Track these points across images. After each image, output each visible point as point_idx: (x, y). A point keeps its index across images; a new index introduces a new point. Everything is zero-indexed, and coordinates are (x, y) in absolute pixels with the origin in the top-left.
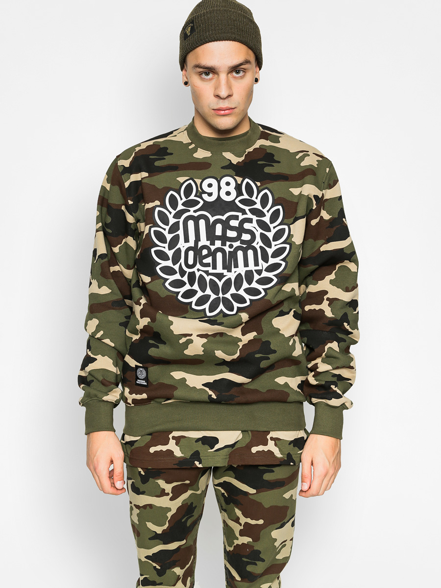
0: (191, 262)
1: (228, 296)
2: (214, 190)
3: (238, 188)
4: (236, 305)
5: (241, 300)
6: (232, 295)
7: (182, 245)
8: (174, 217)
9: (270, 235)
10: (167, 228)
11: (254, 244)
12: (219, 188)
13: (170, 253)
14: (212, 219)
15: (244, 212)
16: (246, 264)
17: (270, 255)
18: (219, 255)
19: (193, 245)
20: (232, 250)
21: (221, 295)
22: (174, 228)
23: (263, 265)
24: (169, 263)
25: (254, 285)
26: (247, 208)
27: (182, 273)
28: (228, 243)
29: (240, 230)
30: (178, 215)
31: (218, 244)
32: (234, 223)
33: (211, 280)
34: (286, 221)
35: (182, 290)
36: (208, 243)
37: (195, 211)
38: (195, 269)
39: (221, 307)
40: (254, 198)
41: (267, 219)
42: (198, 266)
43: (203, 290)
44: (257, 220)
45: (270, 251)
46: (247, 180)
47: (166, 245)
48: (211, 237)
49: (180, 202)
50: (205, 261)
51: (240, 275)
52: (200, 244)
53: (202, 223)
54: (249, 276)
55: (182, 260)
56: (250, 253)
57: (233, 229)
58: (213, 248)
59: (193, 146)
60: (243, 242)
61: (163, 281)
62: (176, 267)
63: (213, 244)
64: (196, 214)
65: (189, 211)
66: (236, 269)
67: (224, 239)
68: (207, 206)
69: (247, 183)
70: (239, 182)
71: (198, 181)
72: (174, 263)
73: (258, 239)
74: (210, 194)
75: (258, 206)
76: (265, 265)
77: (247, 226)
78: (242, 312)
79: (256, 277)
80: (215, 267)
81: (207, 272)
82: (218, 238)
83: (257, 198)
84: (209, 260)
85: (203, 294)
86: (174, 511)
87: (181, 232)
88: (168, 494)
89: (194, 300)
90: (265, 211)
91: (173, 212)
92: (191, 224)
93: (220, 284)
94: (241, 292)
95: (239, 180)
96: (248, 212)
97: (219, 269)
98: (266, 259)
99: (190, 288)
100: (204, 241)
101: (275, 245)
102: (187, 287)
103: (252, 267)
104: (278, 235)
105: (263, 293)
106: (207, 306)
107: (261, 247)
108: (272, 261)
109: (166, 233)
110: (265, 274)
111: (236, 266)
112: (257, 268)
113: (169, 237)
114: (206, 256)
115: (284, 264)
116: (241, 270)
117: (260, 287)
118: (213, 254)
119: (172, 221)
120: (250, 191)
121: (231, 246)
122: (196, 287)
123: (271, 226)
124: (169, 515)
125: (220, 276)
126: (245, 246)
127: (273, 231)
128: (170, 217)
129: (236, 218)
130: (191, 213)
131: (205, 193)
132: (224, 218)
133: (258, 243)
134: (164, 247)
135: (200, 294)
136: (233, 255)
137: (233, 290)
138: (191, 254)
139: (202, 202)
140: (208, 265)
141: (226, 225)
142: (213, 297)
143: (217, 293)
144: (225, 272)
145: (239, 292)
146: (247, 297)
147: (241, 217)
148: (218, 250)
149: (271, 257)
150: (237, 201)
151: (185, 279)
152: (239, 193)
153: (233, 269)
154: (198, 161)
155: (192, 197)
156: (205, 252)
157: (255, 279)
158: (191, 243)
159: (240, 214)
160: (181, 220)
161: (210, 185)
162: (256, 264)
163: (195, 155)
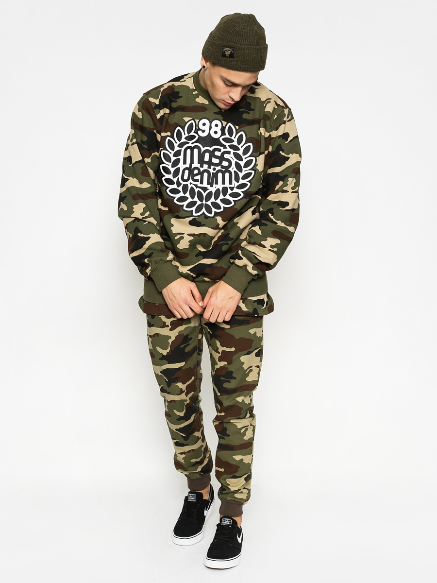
0: (186, 177)
1: (209, 203)
2: (207, 128)
3: (223, 129)
4: (214, 210)
5: (218, 206)
6: (212, 203)
7: (181, 166)
8: (178, 146)
9: (242, 163)
10: (173, 152)
11: (230, 169)
12: (211, 128)
13: (172, 170)
14: (203, 149)
15: (225, 147)
16: (223, 183)
17: (241, 177)
18: (206, 175)
19: (189, 167)
20: (215, 172)
21: (204, 202)
22: (177, 154)
23: (235, 184)
24: (170, 176)
25: (228, 197)
26: (227, 145)
27: (179, 184)
28: (212, 167)
29: (222, 158)
30: (181, 145)
31: (206, 167)
32: (218, 154)
33: (198, 191)
34: (254, 154)
35: (177, 196)
36: (198, 166)
37: (192, 143)
38: (188, 183)
39: (204, 210)
40: (233, 138)
41: (240, 152)
42: (191, 181)
43: (193, 198)
44: (234, 153)
45: (241, 175)
46: (230, 124)
47: (170, 164)
48: (201, 161)
49: (184, 136)
50: (196, 178)
51: (218, 189)
52: (193, 166)
53: (196, 151)
54: (225, 190)
55: (180, 176)
56: (227, 175)
57: (216, 157)
58: (202, 169)
59: (196, 92)
60: (222, 167)
61: (166, 188)
62: (175, 180)
63: (202, 166)
64: (192, 145)
65: (189, 143)
66: (216, 185)
67: (210, 163)
68: (201, 140)
69: (230, 126)
70: (224, 126)
71: (197, 121)
72: (174, 177)
73: (233, 165)
74: (203, 131)
75: (235, 143)
76: (237, 184)
77: (226, 156)
78: (217, 216)
79: (230, 192)
80: (202, 183)
81: (196, 186)
82: (206, 163)
83: (235, 138)
84: (198, 177)
85: (192, 200)
86: (173, 339)
87: (181, 157)
88: (168, 326)
89: (185, 203)
90: (240, 146)
91: (178, 143)
92: (189, 151)
93: (205, 195)
94: (218, 201)
95: (224, 123)
96: (227, 147)
97: (205, 185)
98: (237, 180)
99: (183, 195)
100: (196, 164)
101: (245, 171)
102: (181, 194)
103: (227, 185)
104: (247, 164)
105: (233, 204)
106: (194, 209)
107: (235, 171)
108: (241, 182)
109: (171, 156)
110: (235, 190)
111: (217, 183)
112: (231, 186)
113: (173, 159)
114: (197, 175)
115: (249, 184)
116: (220, 186)
117: (231, 199)
118: (201, 174)
119: (177, 148)
120: (230, 132)
121: (214, 169)
122: (188, 195)
123: (244, 157)
124: (170, 341)
125: (205, 189)
126: (224, 170)
127: (245, 161)
128: (176, 146)
129: (219, 150)
130: (190, 145)
131: (200, 129)
132: (211, 149)
133: (233, 169)
134: (169, 165)
135: (190, 200)
136: (215, 175)
137: (213, 200)
138: (187, 172)
139: (197, 137)
140: (197, 181)
141: (212, 154)
142: (199, 203)
143: (202, 201)
144: (208, 187)
145: (216, 201)
146: (222, 205)
147: (223, 150)
148: (205, 171)
149: (242, 179)
150: (221, 139)
151: (180, 188)
152: (223, 133)
153: (214, 185)
154: (198, 105)
155: (192, 133)
156: (196, 172)
157: (229, 193)
158: (188, 165)
159: (222, 148)
160: (183, 149)
161: (204, 124)
162: (231, 183)
163: (197, 100)
